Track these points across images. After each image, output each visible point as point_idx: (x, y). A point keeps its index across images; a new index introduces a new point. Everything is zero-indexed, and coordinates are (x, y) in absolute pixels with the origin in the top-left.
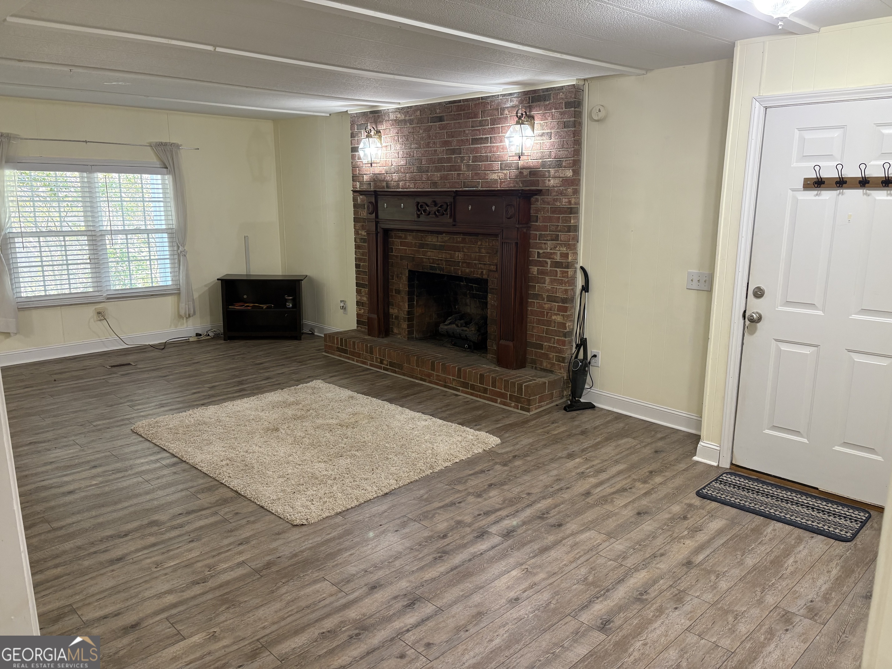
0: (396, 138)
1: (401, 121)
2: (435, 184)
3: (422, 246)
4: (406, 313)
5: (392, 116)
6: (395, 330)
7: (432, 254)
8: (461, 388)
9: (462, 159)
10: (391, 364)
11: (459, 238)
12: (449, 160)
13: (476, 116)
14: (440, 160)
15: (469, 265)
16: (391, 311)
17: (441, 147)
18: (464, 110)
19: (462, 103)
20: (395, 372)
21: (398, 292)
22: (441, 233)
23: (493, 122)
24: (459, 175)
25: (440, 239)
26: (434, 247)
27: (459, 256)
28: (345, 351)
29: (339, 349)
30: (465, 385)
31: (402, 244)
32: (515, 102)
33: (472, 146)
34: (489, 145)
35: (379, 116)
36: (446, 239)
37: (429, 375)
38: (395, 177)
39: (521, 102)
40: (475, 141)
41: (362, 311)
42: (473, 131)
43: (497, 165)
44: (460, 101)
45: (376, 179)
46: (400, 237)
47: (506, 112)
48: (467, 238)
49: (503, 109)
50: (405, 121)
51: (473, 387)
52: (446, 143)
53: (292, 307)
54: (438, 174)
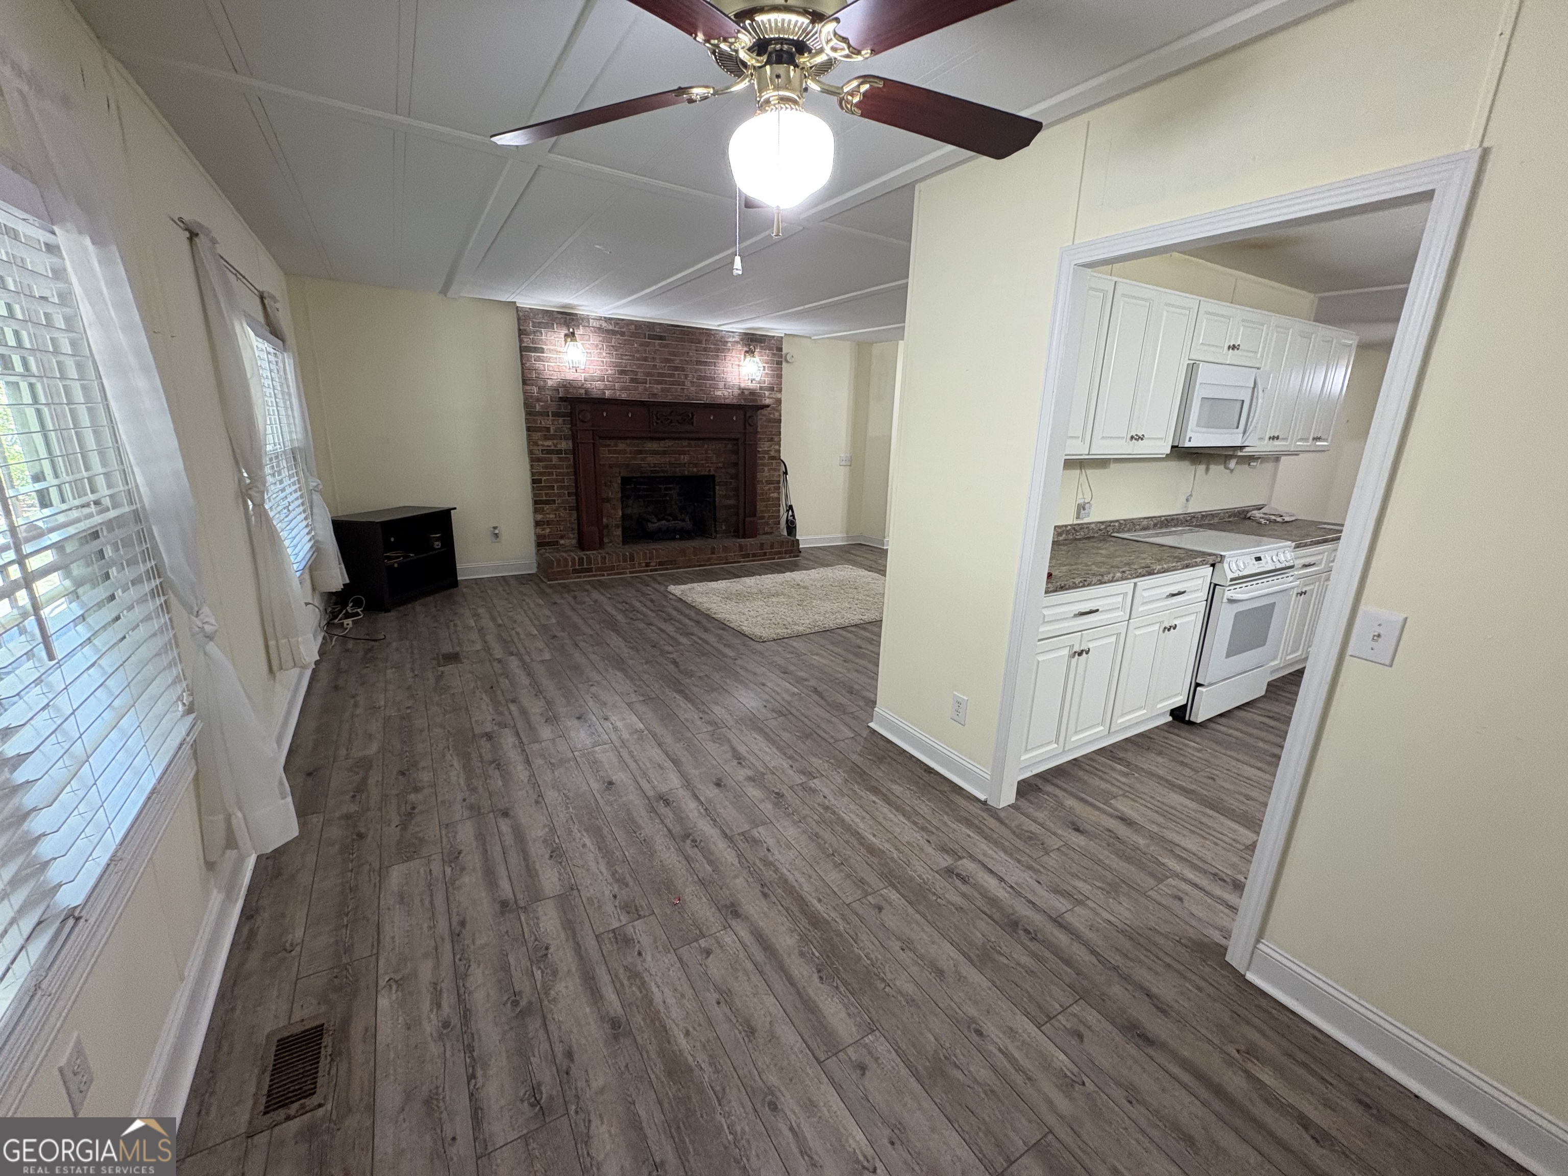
0: (600, 346)
2: (654, 395)
3: (641, 452)
6: (607, 540)
7: (652, 459)
9: (686, 376)
11: (685, 443)
12: (672, 376)
13: (700, 342)
14: (660, 374)
15: (696, 465)
17: (662, 363)
18: (688, 335)
19: (686, 329)
22: (664, 439)
23: (718, 350)
26: (656, 453)
27: (685, 458)
31: (610, 452)
32: (737, 339)
33: (696, 366)
34: (714, 367)
35: (573, 320)
39: (742, 340)
40: (699, 363)
41: (548, 531)
43: (721, 385)
44: (684, 327)
47: (729, 344)
48: (693, 443)
49: (727, 342)
50: (613, 332)
52: (667, 361)
54: (659, 387)
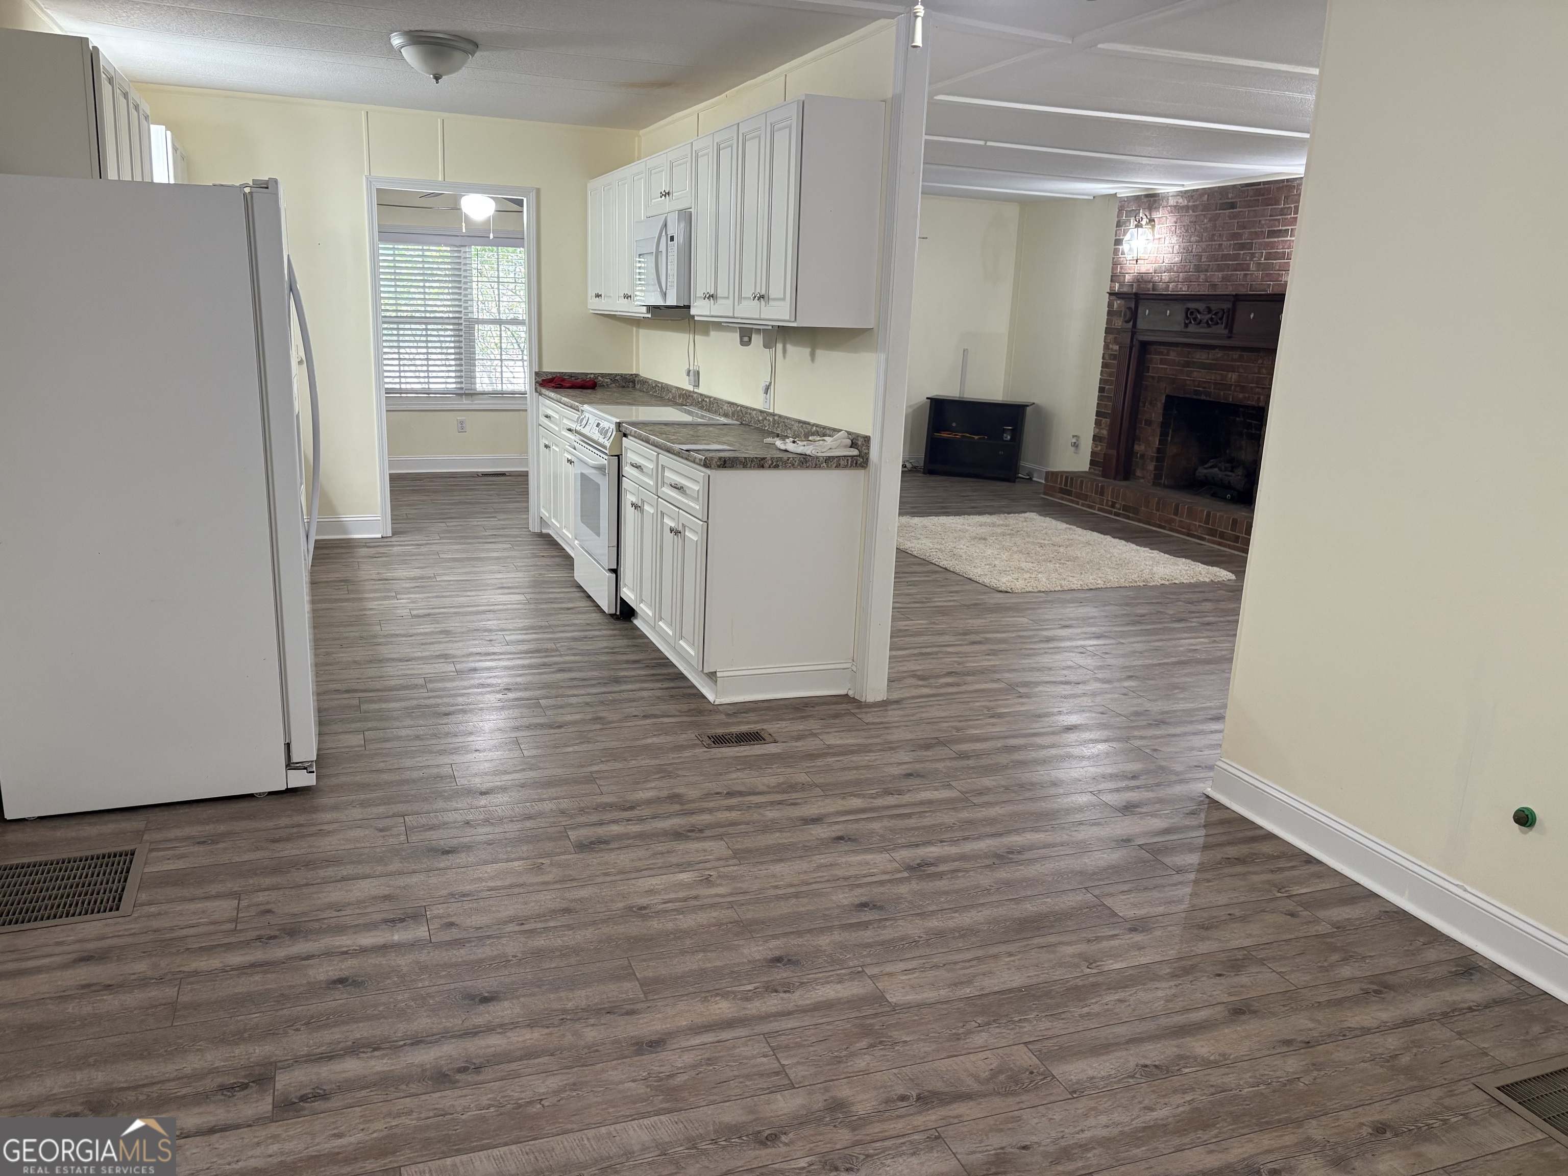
0: (1174, 228)
1: (1183, 207)
2: (1214, 286)
3: (1187, 364)
4: (1155, 450)
5: (1172, 202)
6: (1139, 473)
7: (1199, 375)
8: (1207, 537)
9: (1253, 255)
10: (1125, 508)
11: (1236, 355)
12: (1236, 258)
13: (1277, 202)
14: (1225, 257)
15: (1243, 389)
16: (1136, 447)
17: (1228, 240)
18: (1263, 195)
19: (1262, 186)
20: (1128, 518)
21: (1149, 423)
22: (1213, 347)
24: (1246, 275)
25: (1210, 356)
26: (1203, 366)
27: (1233, 377)
28: (1069, 493)
29: (1062, 491)
30: (1212, 533)
31: (1162, 362)
33: (1267, 240)
34: (1289, 238)
35: (1155, 201)
36: (1219, 355)
37: (1170, 521)
38: (1166, 276)
40: (1273, 234)
41: (1099, 448)
42: (1270, 220)
44: (1259, 184)
45: (1141, 279)
46: (1161, 353)
48: (1246, 354)
50: (1186, 208)
51: (1222, 535)
52: (1234, 236)
53: (1010, 441)
54: (1220, 274)
